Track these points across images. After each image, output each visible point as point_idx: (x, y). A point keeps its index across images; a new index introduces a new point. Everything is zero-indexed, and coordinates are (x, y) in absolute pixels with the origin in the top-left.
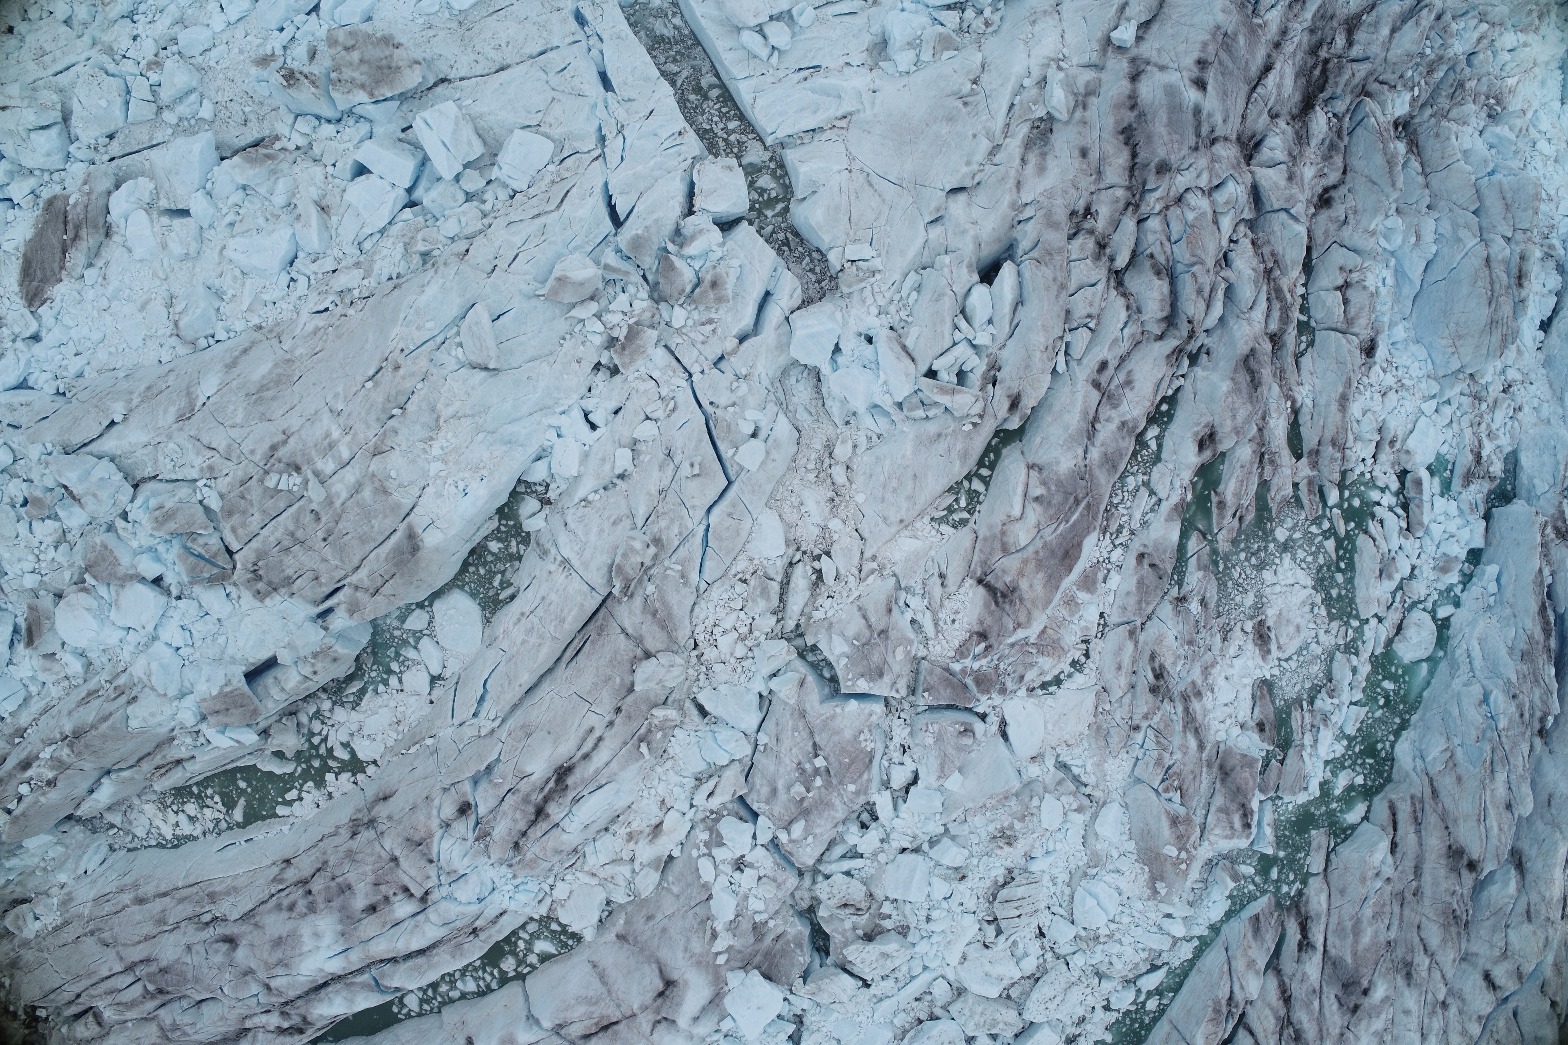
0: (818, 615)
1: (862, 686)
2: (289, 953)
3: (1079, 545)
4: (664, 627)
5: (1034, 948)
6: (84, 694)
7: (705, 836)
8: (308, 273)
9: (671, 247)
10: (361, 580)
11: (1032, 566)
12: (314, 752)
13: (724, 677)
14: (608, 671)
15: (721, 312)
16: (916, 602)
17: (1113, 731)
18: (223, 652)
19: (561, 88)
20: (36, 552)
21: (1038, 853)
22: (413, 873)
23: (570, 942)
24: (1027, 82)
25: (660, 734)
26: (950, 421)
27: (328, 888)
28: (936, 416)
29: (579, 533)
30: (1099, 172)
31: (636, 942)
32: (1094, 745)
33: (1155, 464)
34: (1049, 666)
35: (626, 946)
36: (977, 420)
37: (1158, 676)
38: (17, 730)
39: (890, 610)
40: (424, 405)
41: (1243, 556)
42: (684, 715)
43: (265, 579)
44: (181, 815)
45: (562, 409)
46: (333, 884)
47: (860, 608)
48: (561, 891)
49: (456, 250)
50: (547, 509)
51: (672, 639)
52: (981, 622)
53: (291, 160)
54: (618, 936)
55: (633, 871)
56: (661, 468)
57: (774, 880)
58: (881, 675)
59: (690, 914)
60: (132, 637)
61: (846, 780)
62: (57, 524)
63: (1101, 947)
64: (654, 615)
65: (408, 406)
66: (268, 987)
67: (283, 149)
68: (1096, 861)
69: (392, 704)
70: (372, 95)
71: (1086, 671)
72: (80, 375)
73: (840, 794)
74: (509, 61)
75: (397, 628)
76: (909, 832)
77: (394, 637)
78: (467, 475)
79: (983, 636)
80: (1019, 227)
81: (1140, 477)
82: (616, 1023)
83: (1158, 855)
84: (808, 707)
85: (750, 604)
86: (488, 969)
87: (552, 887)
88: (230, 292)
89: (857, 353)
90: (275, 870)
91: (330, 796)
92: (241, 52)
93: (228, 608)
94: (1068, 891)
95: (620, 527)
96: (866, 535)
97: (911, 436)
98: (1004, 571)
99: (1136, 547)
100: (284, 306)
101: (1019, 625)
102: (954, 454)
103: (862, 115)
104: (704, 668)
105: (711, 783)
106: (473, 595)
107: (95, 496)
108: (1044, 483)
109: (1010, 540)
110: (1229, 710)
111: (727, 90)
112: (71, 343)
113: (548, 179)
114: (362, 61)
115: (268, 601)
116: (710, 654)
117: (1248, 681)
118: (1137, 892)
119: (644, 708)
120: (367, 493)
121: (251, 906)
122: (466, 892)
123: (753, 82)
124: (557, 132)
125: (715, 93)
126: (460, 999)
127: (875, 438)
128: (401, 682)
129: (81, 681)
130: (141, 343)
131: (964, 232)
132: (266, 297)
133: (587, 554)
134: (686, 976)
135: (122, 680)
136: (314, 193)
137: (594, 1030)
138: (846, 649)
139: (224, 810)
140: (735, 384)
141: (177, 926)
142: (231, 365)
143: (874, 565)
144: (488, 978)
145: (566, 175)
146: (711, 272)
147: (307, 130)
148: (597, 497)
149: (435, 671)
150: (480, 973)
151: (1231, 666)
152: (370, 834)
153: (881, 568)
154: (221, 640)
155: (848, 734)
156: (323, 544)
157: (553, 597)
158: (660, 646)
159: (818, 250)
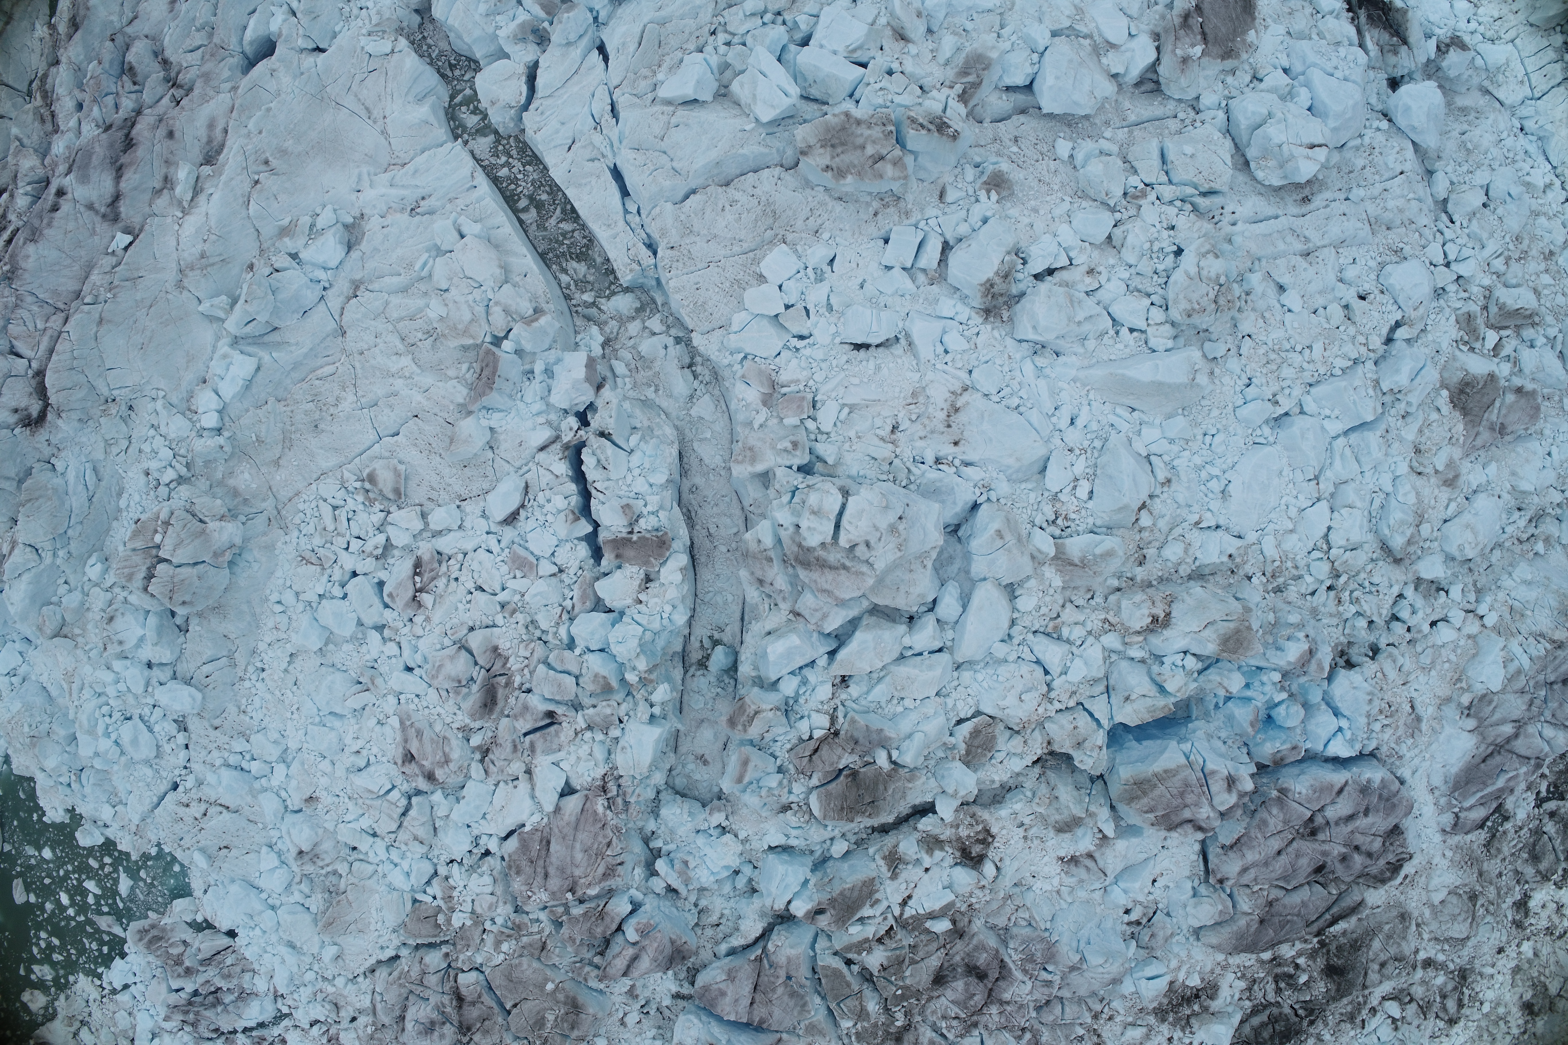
9: (546, 24)
19: (657, 153)
24: (212, 188)
30: (161, 120)
67: (952, 87)
70: (847, 115)
74: (720, 189)
103: (373, 171)
111: (510, 207)
114: (863, 148)
124: (656, 108)
136: (913, 49)
145: (645, 72)
147: (928, 102)
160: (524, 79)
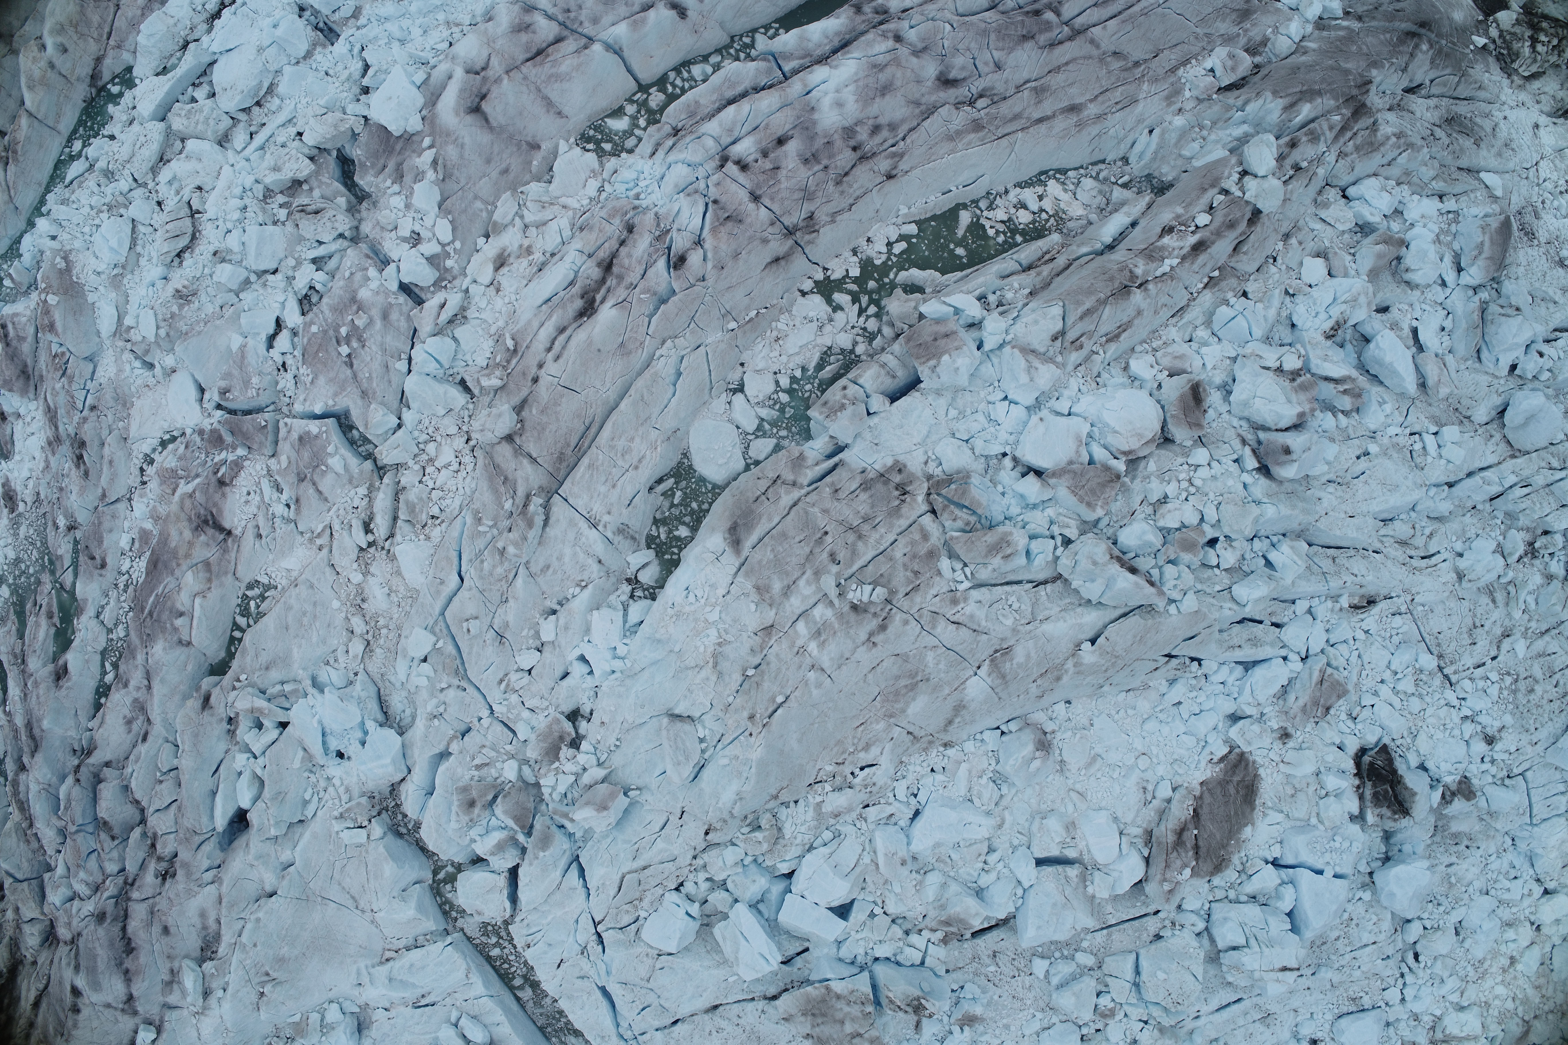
0: (362, 491)
1: (314, 427)
2: (871, 80)
3: (147, 574)
4: (496, 467)
5: (165, 191)
6: (1123, 336)
7: (449, 263)
8: (896, 804)
9: (521, 838)
10: (788, 493)
11: (181, 552)
12: (875, 296)
13: (447, 421)
14: (545, 419)
15: (467, 777)
16: (279, 509)
17: (111, 403)
18: (953, 399)
19: (644, 991)
20: (1192, 490)
21: (160, 284)
22: (734, 187)
23: (592, 133)
24: (220, 993)
25: (498, 359)
26: (259, 682)
27: (830, 157)
28: (274, 685)
29: (582, 555)
30: (152, 913)
31: (519, 145)
32: (126, 389)
33: (105, 649)
34: (167, 459)
35: (529, 139)
36: (237, 684)
37: (80, 457)
38: (1215, 285)
39: (297, 501)
40: (727, 678)
41: (31, 571)
42: (478, 381)
43: (892, 485)
44: (1036, 209)
45: (614, 676)
46: (825, 162)
47: (326, 500)
48: (593, 185)
49: (719, 834)
50: (630, 573)
51: (489, 455)
52: (224, 495)
53: (927, 919)
54: (539, 147)
55: (522, 217)
56: (507, 625)
57: (382, 228)
58: (301, 439)
59: (463, 182)
60: (1063, 406)
61: (320, 335)
62: (1161, 523)
63: (107, 201)
64: (506, 478)
65: (741, 678)
66: (898, 38)
67: (934, 931)
68: (116, 281)
69: (784, 358)
70: (827, 988)
71: (141, 456)
72: (1172, 682)
73: (325, 320)
74: (706, 1017)
75: (783, 438)
76: (269, 290)
77: (788, 428)
78: (687, 609)
79: (222, 483)
80: (218, 862)
81: (114, 636)
82: (528, 60)
83: (65, 293)
84: (360, 402)
85: (424, 496)
86: (678, 91)
87: (601, 190)
88: (984, 780)
89: (345, 741)
90: (903, 165)
91: (855, 252)
92: (1007, 1027)
93: (939, 450)
94: (139, 249)
95: (541, 564)
96: (328, 570)
97: (296, 666)
98: (208, 545)
99: (109, 574)
100: (918, 769)
101: (191, 496)
102: (251, 652)
103: (369, 963)
104: (465, 428)
105: (445, 316)
106: (702, 480)
107: (1095, 563)
108: (176, 630)
109: (202, 575)
110: (29, 430)
111: (506, 985)
112: (1185, 717)
113: (645, 903)
114: (842, 1022)
115: (889, 462)
116: (459, 442)
117: (17, 457)
118: (81, 256)
119: (512, 385)
120: (777, 586)
121: (926, 124)
122: (680, 173)
123: (472, 994)
124: (640, 949)
125: (517, 982)
126: (710, 55)
127: (332, 662)
128: (777, 383)
129: (1138, 348)
130: (1096, 721)
131: (259, 857)
132: (939, 777)
133: (571, 535)
134: (457, 120)
135: (1075, 357)
137: (550, 50)
138: (330, 461)
139: (983, 221)
140: (441, 709)
141: (1019, 88)
142: (959, 708)
143: (319, 542)
144: (678, 82)
145: (626, 907)
146: (475, 815)
147: (908, 951)
148: (571, 591)
149: (739, 398)
150: (687, 85)
151: (31, 470)
152: (788, 221)
153: (311, 540)
154: (953, 413)
155: (322, 380)
156: (827, 528)
157: (603, 489)
158: (498, 448)
159: (400, 835)
160: (505, 892)
